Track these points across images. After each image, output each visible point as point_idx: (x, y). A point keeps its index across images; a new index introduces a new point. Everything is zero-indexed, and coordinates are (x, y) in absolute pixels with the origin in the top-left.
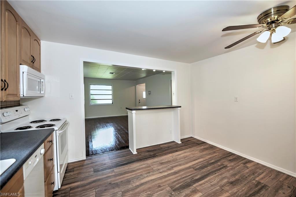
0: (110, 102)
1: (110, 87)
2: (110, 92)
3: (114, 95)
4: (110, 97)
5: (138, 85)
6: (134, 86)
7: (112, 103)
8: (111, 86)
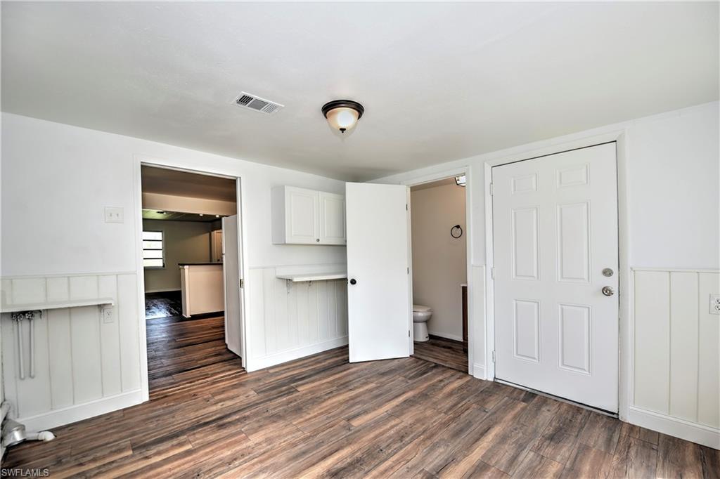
0: (159, 263)
1: (158, 236)
2: (159, 245)
3: (167, 250)
4: (160, 254)
5: (215, 231)
6: (208, 234)
7: (164, 266)
8: (161, 233)
